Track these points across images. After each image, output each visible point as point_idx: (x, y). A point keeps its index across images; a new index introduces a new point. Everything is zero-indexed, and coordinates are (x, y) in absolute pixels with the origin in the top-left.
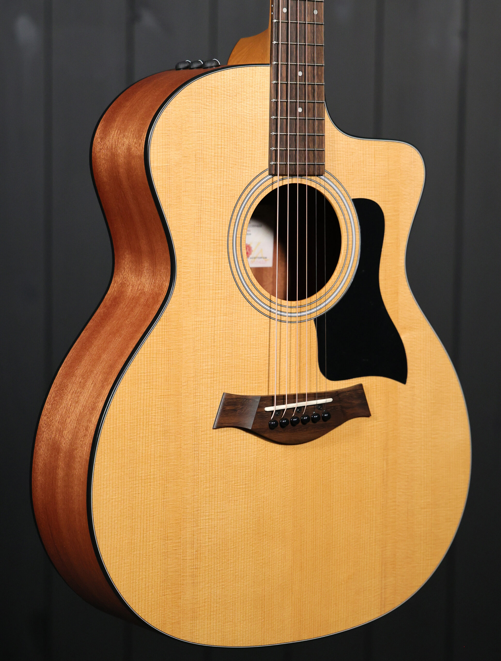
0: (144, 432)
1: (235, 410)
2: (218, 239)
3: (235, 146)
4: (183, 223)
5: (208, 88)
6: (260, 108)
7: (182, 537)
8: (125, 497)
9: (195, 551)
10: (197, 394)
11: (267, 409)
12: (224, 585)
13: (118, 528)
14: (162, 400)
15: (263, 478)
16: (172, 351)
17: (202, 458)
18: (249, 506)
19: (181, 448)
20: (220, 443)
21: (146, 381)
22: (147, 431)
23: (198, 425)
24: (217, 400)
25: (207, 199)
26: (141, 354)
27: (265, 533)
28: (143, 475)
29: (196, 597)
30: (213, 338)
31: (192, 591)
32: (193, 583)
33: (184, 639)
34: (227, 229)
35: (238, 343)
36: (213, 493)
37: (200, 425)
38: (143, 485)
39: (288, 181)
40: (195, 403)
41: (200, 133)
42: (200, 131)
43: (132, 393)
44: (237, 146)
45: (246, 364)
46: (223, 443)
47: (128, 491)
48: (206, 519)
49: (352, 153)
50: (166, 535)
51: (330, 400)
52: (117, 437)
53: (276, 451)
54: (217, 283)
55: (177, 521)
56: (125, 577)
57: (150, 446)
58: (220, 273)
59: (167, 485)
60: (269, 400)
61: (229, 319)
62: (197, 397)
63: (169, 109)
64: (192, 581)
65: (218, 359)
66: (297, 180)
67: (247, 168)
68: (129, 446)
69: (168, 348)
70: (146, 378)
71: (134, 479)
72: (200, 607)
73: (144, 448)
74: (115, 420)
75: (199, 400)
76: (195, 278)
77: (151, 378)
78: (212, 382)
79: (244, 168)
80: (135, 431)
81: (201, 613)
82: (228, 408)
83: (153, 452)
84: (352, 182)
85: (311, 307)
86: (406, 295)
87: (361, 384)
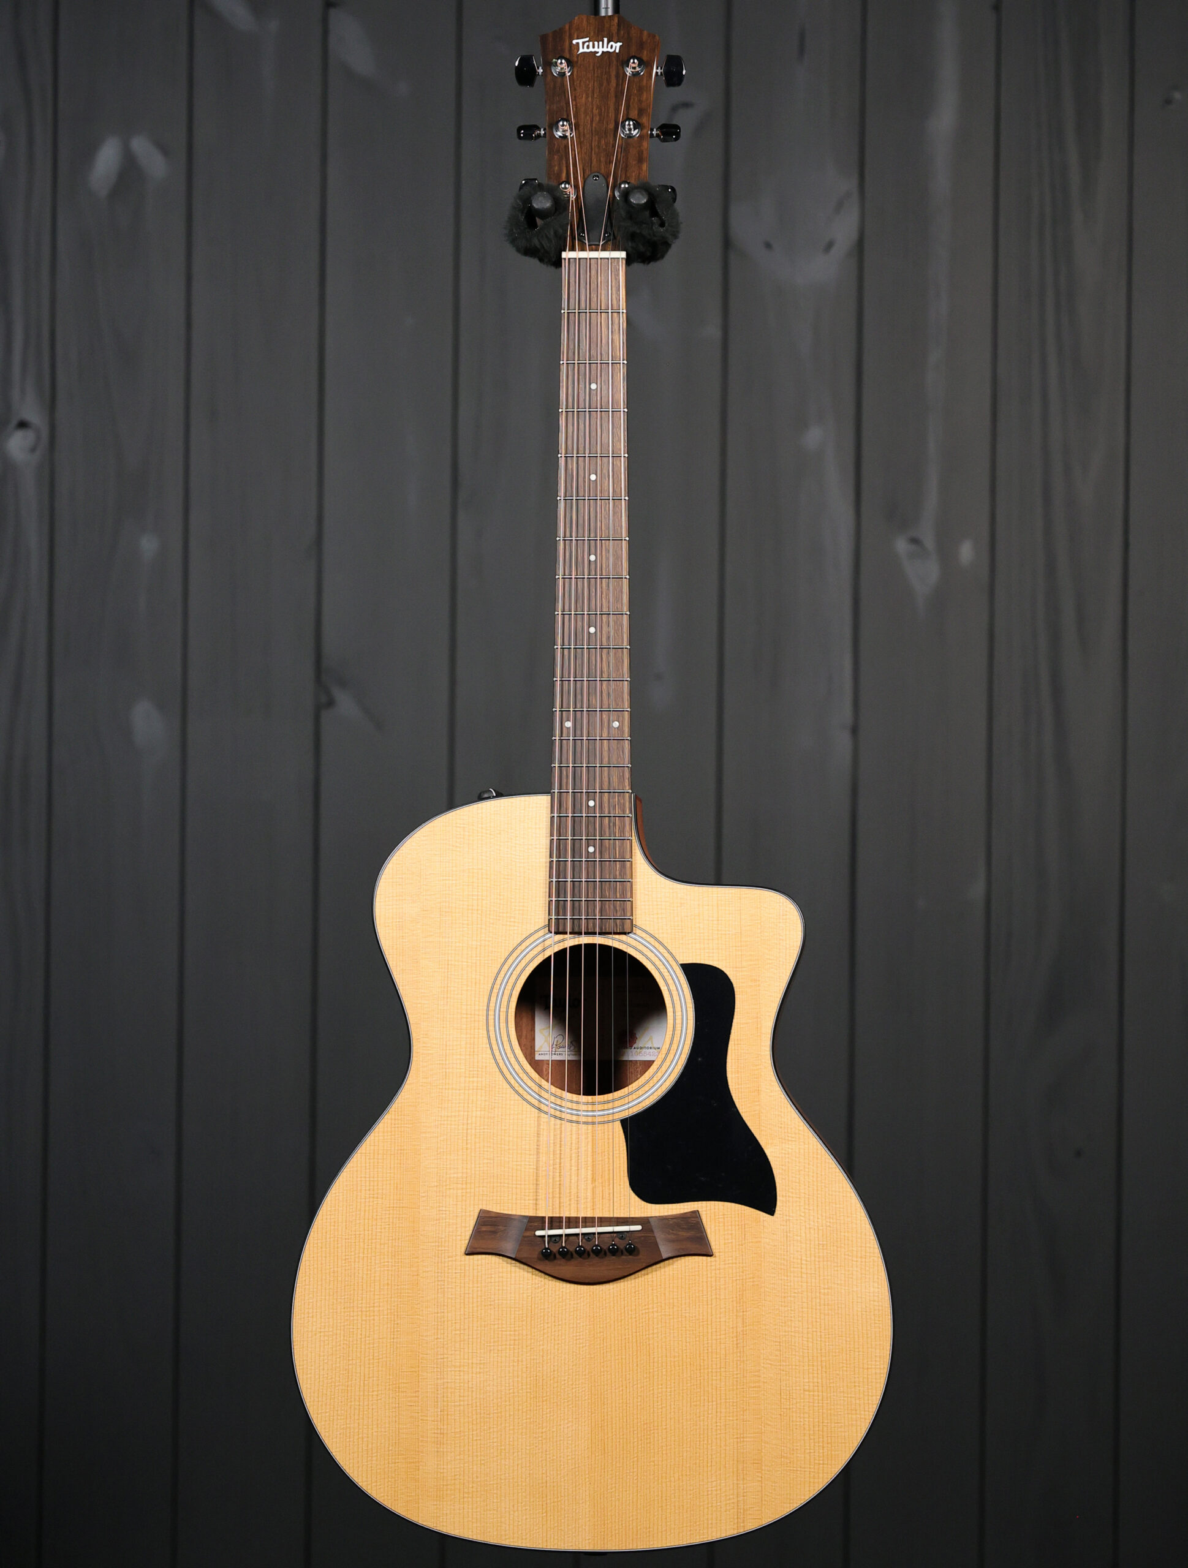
0: (366, 1252)
1: (494, 1232)
2: (473, 1013)
3: (498, 897)
4: (422, 993)
5: (458, 825)
6: (536, 848)
7: (420, 1390)
8: (338, 1332)
9: (439, 1410)
10: (441, 1209)
11: (539, 1233)
12: (484, 1460)
13: (328, 1370)
14: (391, 1212)
15: (542, 1325)
16: (405, 1152)
17: (450, 1290)
18: (520, 1359)
19: (418, 1275)
20: (475, 1274)
21: (367, 1188)
22: (369, 1250)
23: (443, 1248)
24: (472, 1218)
25: (456, 963)
26: (361, 1153)
27: (545, 1399)
28: (364, 1305)
29: (442, 1471)
30: (465, 1138)
31: (436, 1463)
32: (437, 1452)
33: (424, 1523)
34: (486, 1001)
35: (503, 1146)
36: (466, 1337)
37: (446, 1248)
38: (364, 1318)
39: (570, 941)
40: (439, 1219)
41: (447, 882)
42: (447, 878)
43: (348, 1201)
44: (502, 897)
45: (515, 1174)
46: (480, 1274)
47: (342, 1324)
48: (455, 1371)
49: (681, 904)
50: (397, 1385)
51: (639, 1228)
52: (328, 1255)
53: (561, 1290)
54: (471, 1069)
55: (413, 1369)
56: (338, 1433)
57: (373, 1270)
58: (476, 1056)
59: (399, 1322)
60: (539, 1222)
61: (490, 1115)
62: (441, 1212)
63: (401, 852)
64: (436, 1449)
65: (473, 1166)
66: (598, 940)
67: (516, 924)
68: (343, 1268)
69: (400, 1148)
70: (368, 1184)
71: (352, 1310)
72: (447, 1485)
73: (365, 1272)
74: (324, 1234)
75: (444, 1216)
76: (438, 1062)
77: (376, 1183)
78: (464, 1194)
79: (512, 924)
80: (353, 1249)
81: (449, 1492)
82: (484, 1229)
83: (377, 1278)
84: (681, 942)
85: (617, 1103)
86: (772, 1094)
87: (698, 1211)
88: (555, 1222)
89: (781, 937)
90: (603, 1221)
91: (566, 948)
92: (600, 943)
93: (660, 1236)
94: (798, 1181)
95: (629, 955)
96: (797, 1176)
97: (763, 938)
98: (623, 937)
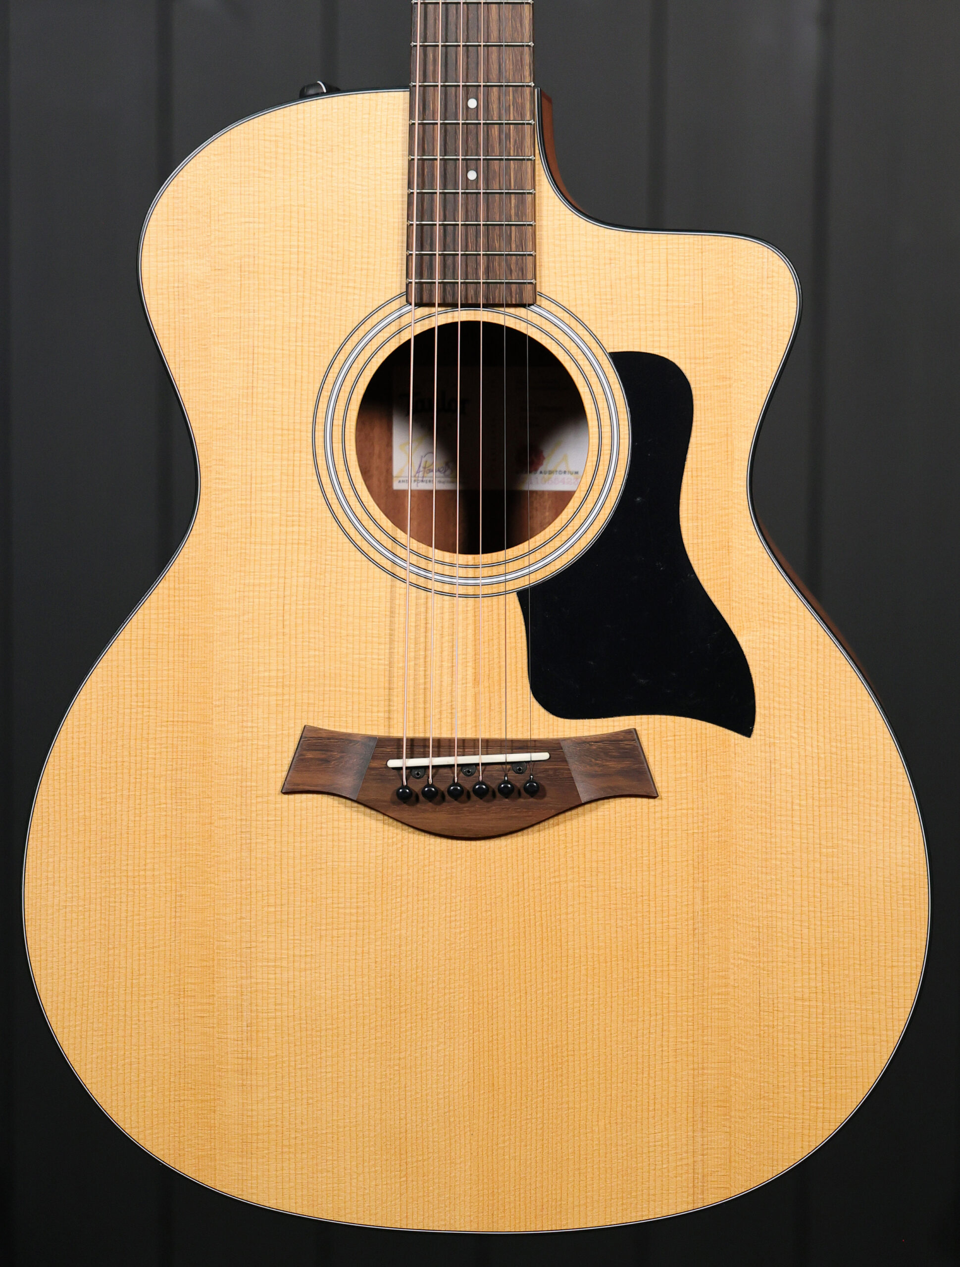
0: (132, 788)
1: (326, 761)
2: (291, 427)
3: (330, 248)
4: (213, 396)
5: (267, 138)
6: (387, 173)
7: (215, 993)
8: (93, 906)
9: (245, 1024)
10: (245, 724)
11: (393, 763)
12: (312, 1098)
13: (78, 962)
14: (170, 729)
15: (399, 900)
16: (190, 638)
17: (259, 846)
18: (366, 949)
19: (211, 823)
20: (298, 822)
21: (134, 692)
22: (138, 785)
23: (249, 784)
24: (292, 739)
25: (266, 351)
26: (124, 640)
27: (403, 1009)
28: (130, 868)
29: (250, 1113)
30: (281, 618)
31: (241, 1101)
32: (243, 1085)
33: (223, 1190)
34: (312, 409)
35: (338, 630)
36: (285, 917)
37: (254, 784)
38: (131, 887)
39: (441, 318)
40: (242, 741)
41: (251, 225)
42: (251, 219)
43: (105, 713)
44: (334, 249)
45: (356, 674)
46: (304, 822)
47: (98, 895)
48: (268, 966)
49: (611, 259)
50: (182, 987)
51: (545, 756)
52: (75, 792)
53: (427, 848)
54: (290, 513)
55: (205, 964)
56: (94, 1056)
57: (144, 816)
58: (296, 494)
59: (183, 893)
60: (391, 746)
61: (318, 583)
62: (245, 730)
63: (181, 179)
64: (240, 1082)
65: (293, 661)
66: (483, 316)
67: (357, 291)
68: (99, 812)
69: (182, 632)
70: (134, 686)
71: (112, 874)
72: (258, 1135)
73: (132, 818)
74: (69, 761)
75: (250, 735)
76: (239, 502)
77: (146, 686)
78: (280, 702)
79: (351, 290)
80: (113, 784)
81: (260, 1145)
82: (309, 755)
83: (150, 828)
84: (610, 318)
85: (511, 567)
86: (749, 552)
87: (635, 729)
88: (417, 747)
89: (765, 312)
90: (490, 746)
91: (434, 328)
92: (486, 320)
93: (576, 768)
94: (788, 685)
95: (531, 339)
96: (787, 678)
97: (736, 313)
98: (521, 312)
